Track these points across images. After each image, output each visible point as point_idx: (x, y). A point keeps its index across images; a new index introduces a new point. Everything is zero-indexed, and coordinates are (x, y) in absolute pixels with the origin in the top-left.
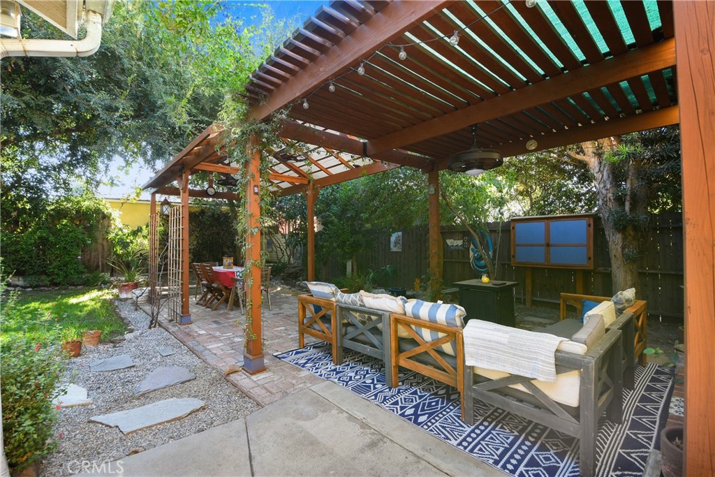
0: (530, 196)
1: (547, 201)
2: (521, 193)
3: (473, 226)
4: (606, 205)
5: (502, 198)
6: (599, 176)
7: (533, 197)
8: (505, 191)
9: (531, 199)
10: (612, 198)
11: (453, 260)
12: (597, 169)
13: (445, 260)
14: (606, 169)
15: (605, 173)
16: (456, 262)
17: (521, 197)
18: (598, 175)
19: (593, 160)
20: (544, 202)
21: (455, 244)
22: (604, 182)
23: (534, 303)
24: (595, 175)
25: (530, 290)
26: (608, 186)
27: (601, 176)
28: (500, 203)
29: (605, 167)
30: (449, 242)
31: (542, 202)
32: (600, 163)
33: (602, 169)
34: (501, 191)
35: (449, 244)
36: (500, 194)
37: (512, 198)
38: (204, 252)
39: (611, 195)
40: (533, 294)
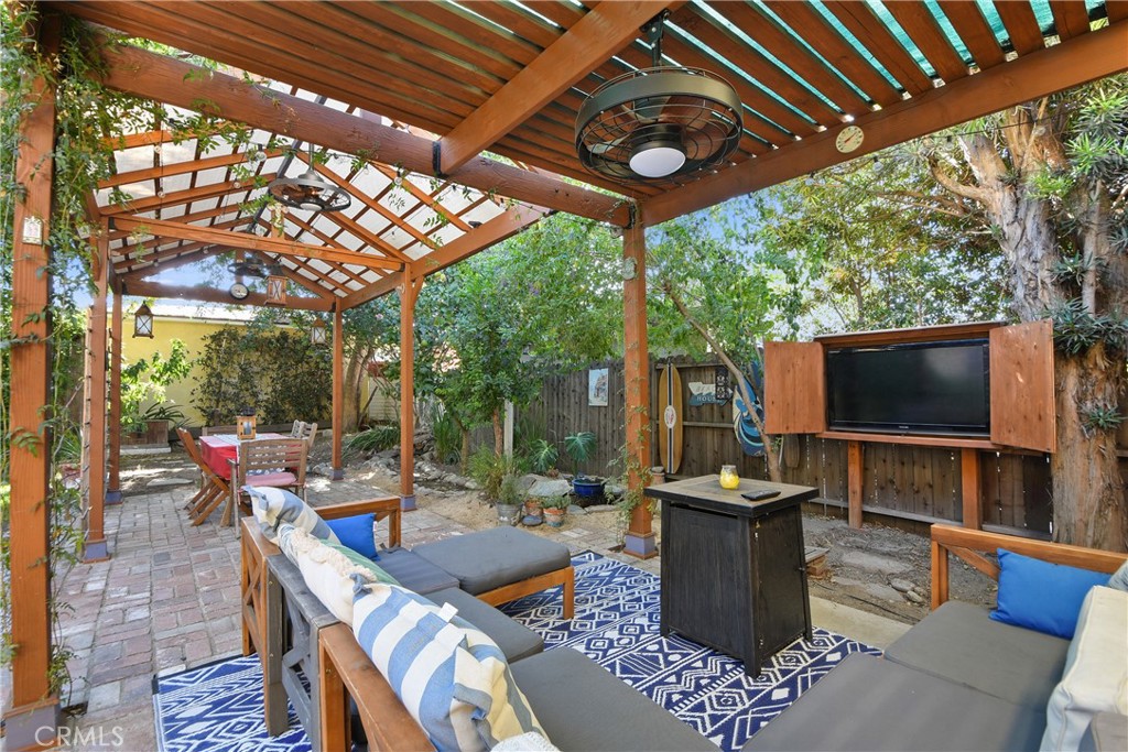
0: (857, 293)
1: (894, 302)
2: (838, 287)
3: (732, 355)
4: (1035, 298)
5: (795, 294)
6: (1013, 232)
7: (865, 293)
8: (802, 280)
9: (860, 299)
10: (1048, 281)
11: (702, 424)
12: (1009, 216)
13: (686, 423)
14: (1031, 214)
15: (1030, 224)
16: (707, 427)
17: (838, 297)
18: (1012, 228)
19: (999, 195)
20: (888, 303)
21: (704, 393)
22: (1029, 244)
23: (867, 517)
24: (1005, 229)
25: (858, 488)
26: (1039, 253)
27: (1019, 232)
28: (794, 307)
29: (1028, 209)
30: (695, 387)
31: (883, 304)
32: (1017, 201)
33: (1021, 214)
34: (793, 281)
35: (695, 393)
36: (792, 286)
37: (820, 298)
38: (287, 406)
39: (1046, 273)
40: (865, 499)
